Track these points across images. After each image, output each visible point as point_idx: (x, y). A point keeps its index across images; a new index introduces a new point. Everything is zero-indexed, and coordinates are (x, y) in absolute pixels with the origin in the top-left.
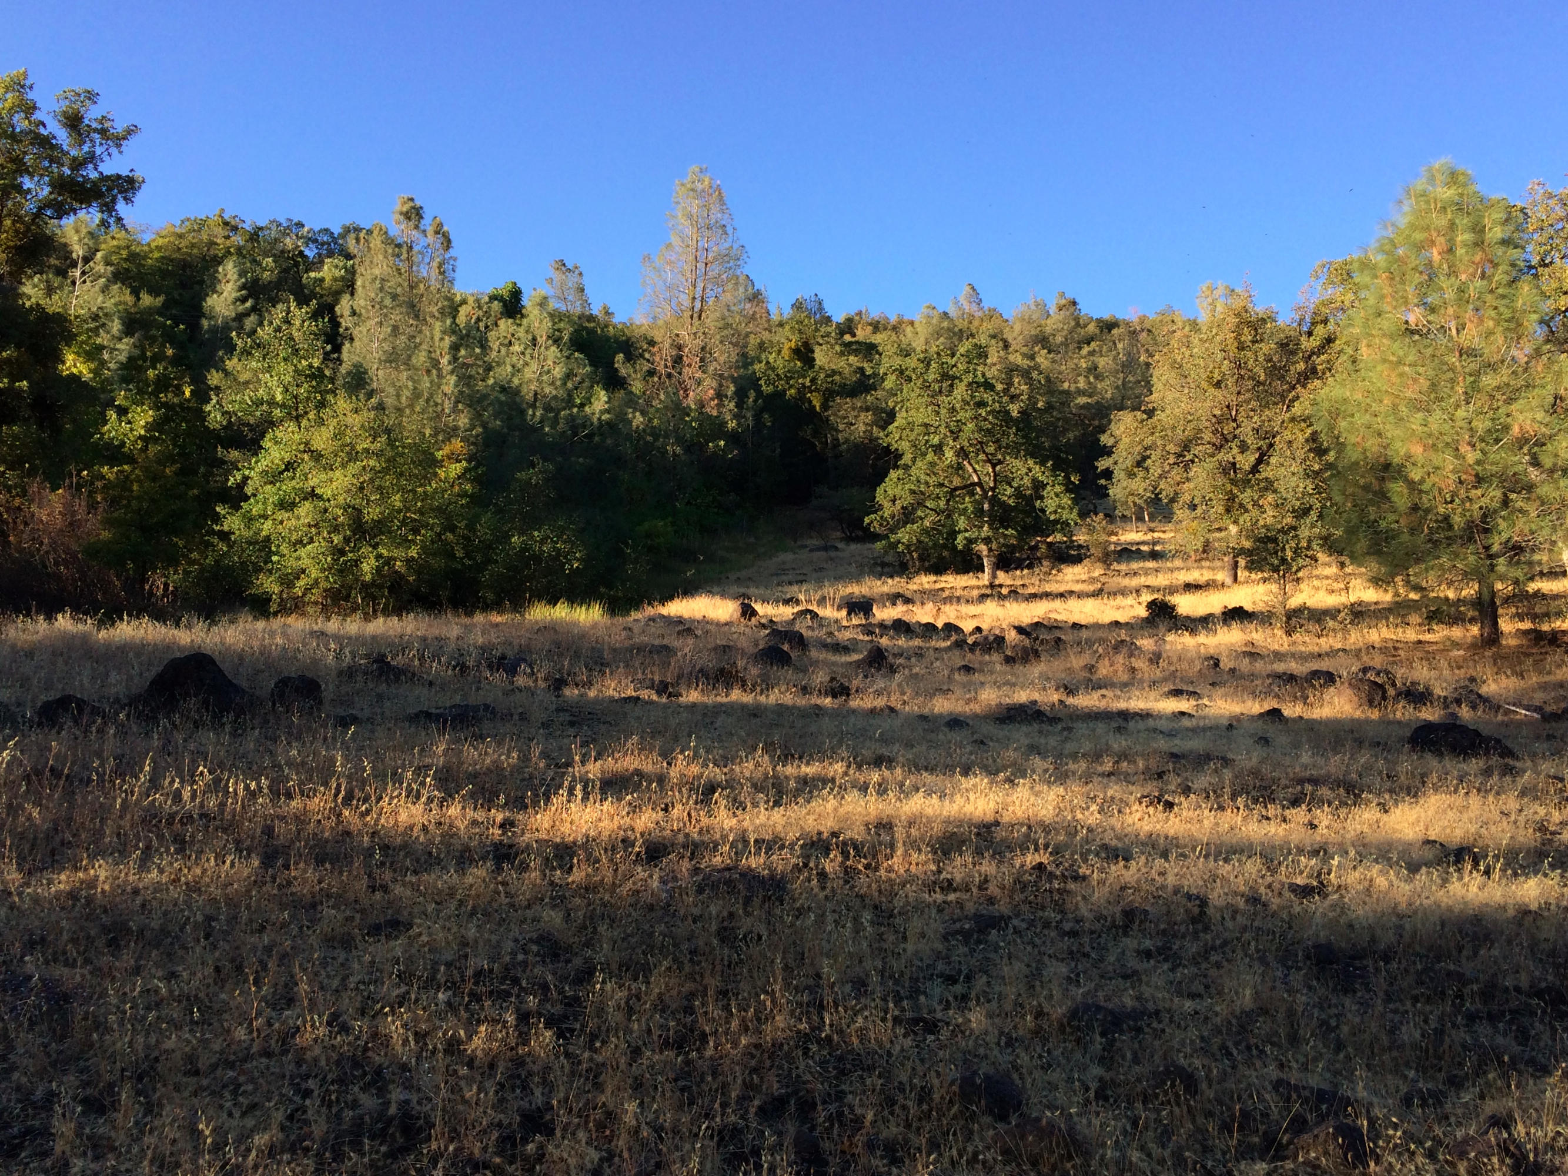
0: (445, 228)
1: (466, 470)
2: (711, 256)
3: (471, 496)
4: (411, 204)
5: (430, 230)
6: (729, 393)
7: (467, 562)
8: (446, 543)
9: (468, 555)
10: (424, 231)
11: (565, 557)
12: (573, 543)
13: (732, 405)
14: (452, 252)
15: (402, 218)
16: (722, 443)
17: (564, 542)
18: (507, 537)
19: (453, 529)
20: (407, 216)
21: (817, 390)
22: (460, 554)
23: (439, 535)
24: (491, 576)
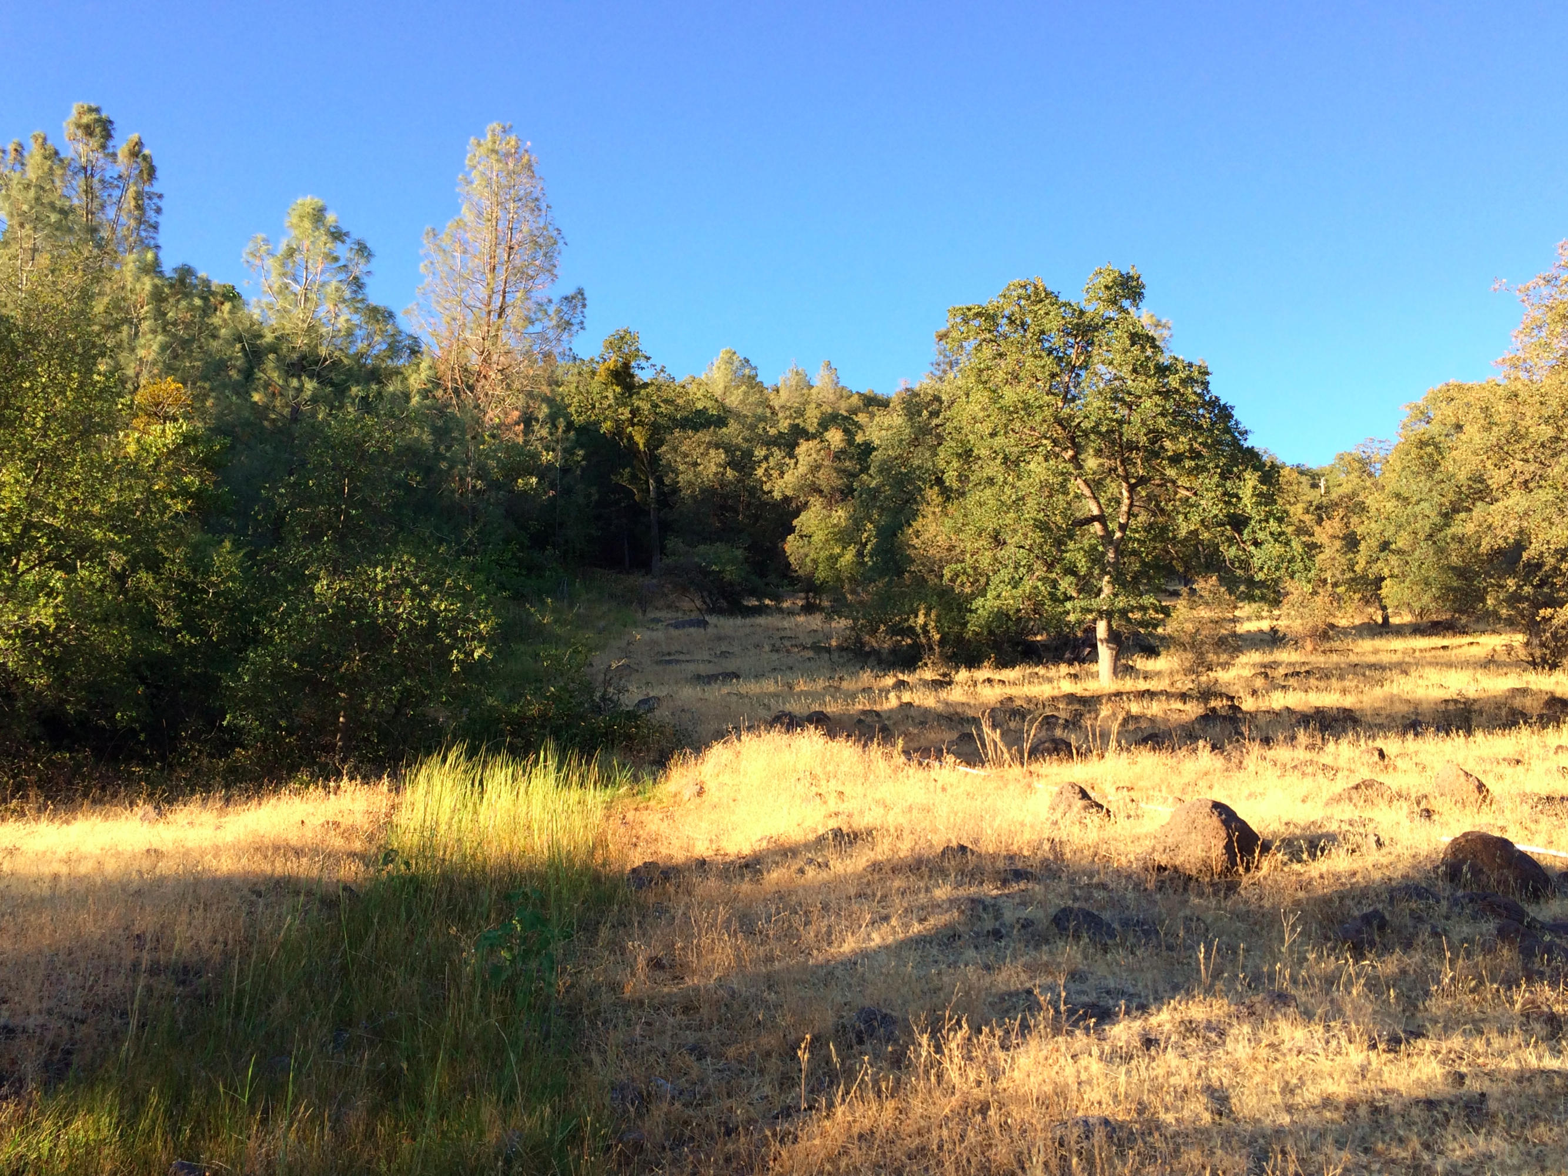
0: (146, 151)
1: (189, 439)
2: (518, 236)
3: (197, 496)
4: (94, 116)
5: (122, 151)
6: (541, 416)
7: (186, 638)
8: (139, 595)
9: (189, 624)
10: (114, 155)
11: (450, 632)
12: (466, 598)
13: (544, 432)
14: (157, 187)
15: (80, 133)
16: (534, 480)
17: (448, 594)
18: (300, 580)
19: (154, 564)
20: (88, 130)
21: (640, 423)
22: (170, 620)
23: (120, 578)
24: (256, 675)
